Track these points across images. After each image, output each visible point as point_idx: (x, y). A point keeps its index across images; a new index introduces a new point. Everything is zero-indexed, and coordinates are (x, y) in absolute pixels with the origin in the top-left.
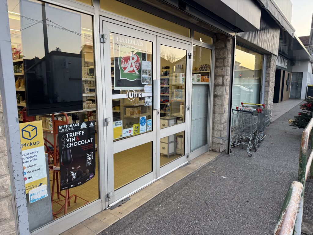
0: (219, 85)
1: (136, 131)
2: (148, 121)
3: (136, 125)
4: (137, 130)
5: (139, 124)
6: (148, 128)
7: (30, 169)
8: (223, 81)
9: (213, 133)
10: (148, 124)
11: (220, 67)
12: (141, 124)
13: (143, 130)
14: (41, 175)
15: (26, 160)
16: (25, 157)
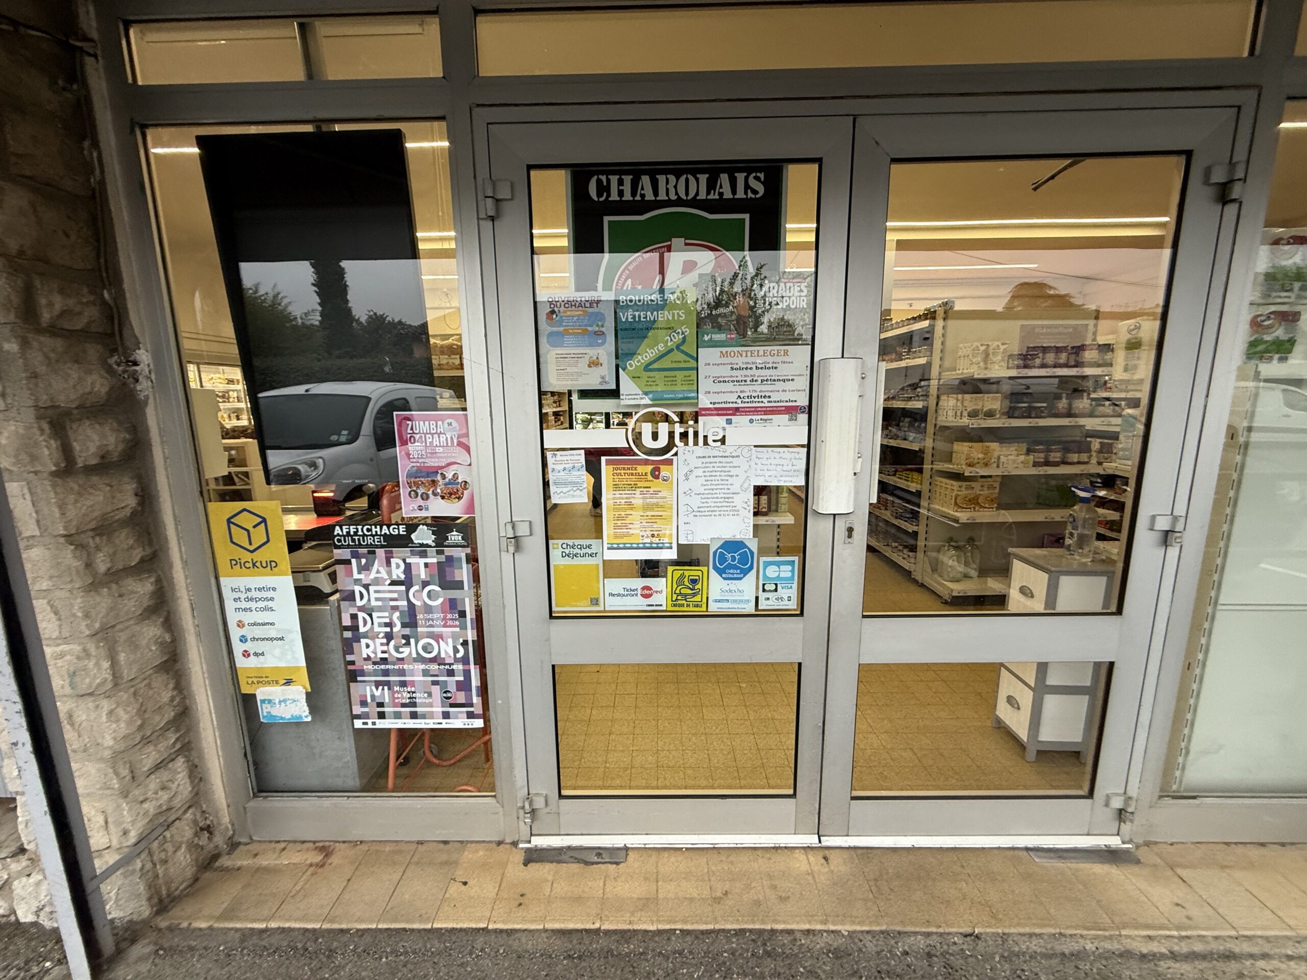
1: (685, 596)
2: (770, 564)
3: (687, 573)
4: (694, 595)
5: (705, 569)
7: (258, 632)
10: (768, 579)
12: (720, 572)
13: (735, 601)
14: (289, 657)
15: (244, 605)
16: (243, 596)
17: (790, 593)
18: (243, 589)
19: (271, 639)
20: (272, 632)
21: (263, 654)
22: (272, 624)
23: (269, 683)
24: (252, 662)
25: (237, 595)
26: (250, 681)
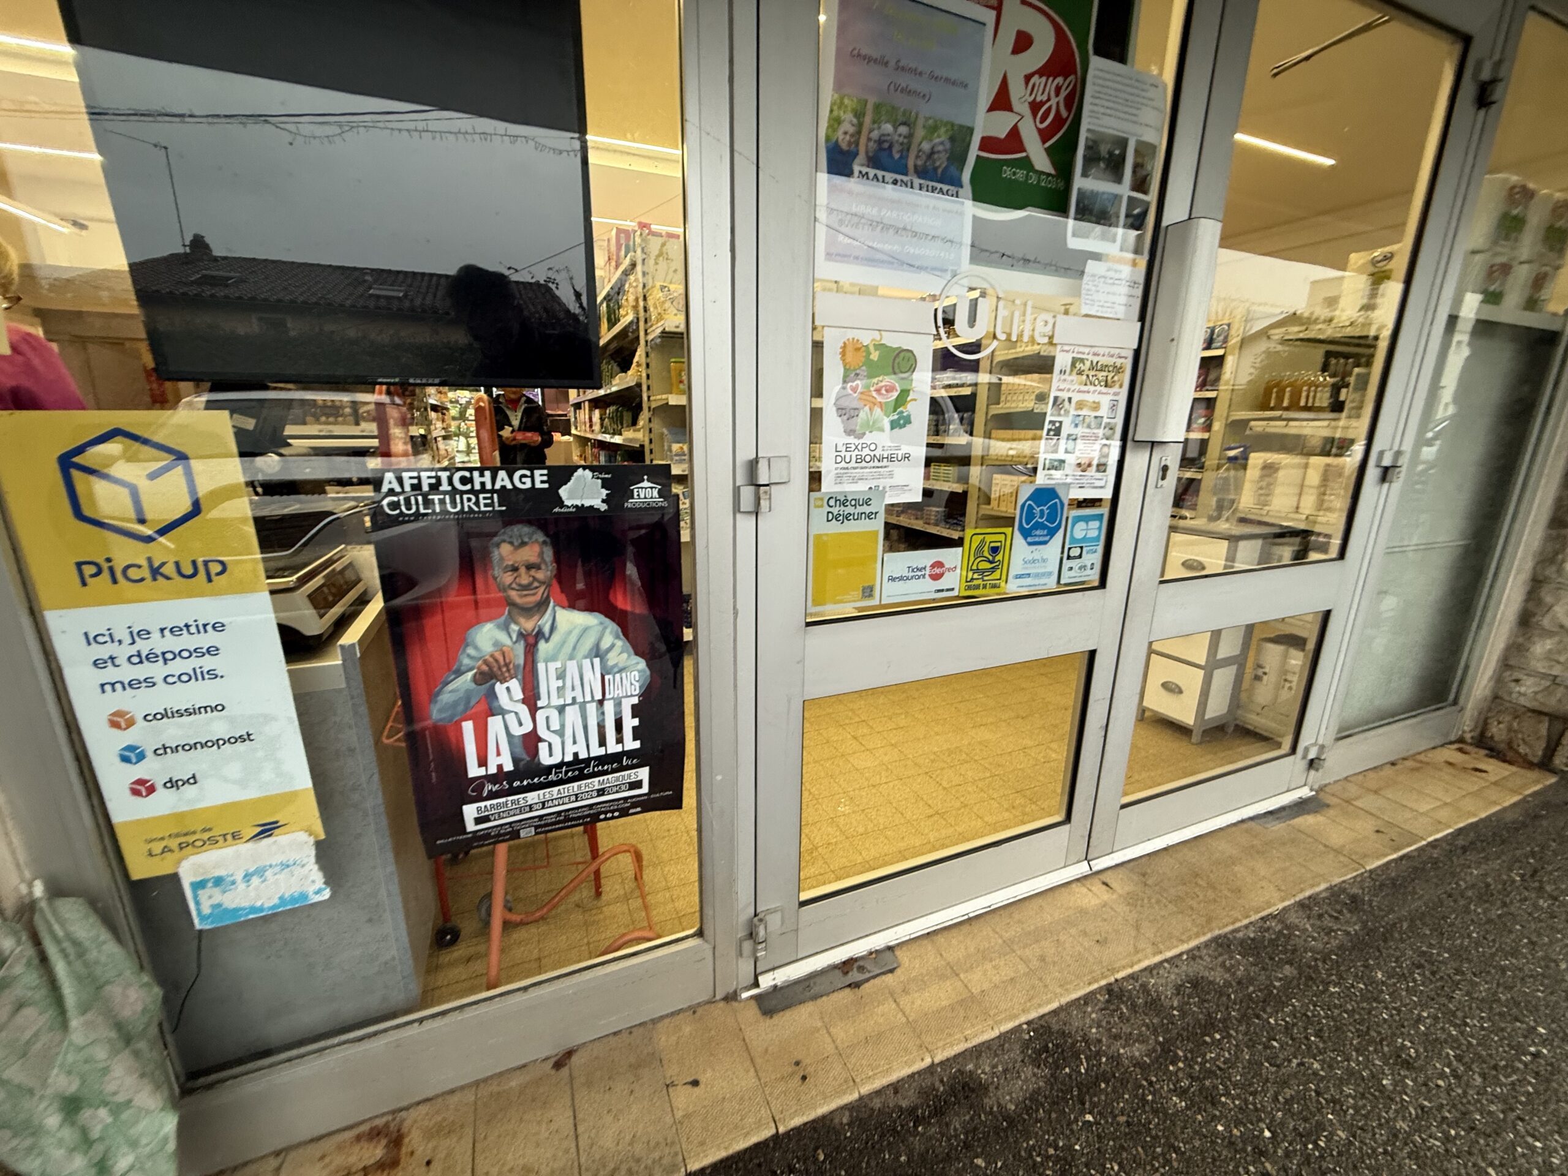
1: (982, 572)
2: (1078, 519)
3: (989, 538)
4: (993, 570)
5: (1008, 530)
6: (1074, 563)
7: (173, 732)
9: (1517, 648)
10: (1074, 540)
12: (1025, 534)
13: (1037, 575)
14: (267, 775)
15: (127, 673)
16: (123, 652)
17: (1095, 558)
18: (122, 634)
19: (216, 743)
20: (218, 727)
21: (193, 780)
22: (214, 709)
23: (213, 842)
24: (163, 803)
25: (103, 652)
26: (157, 847)
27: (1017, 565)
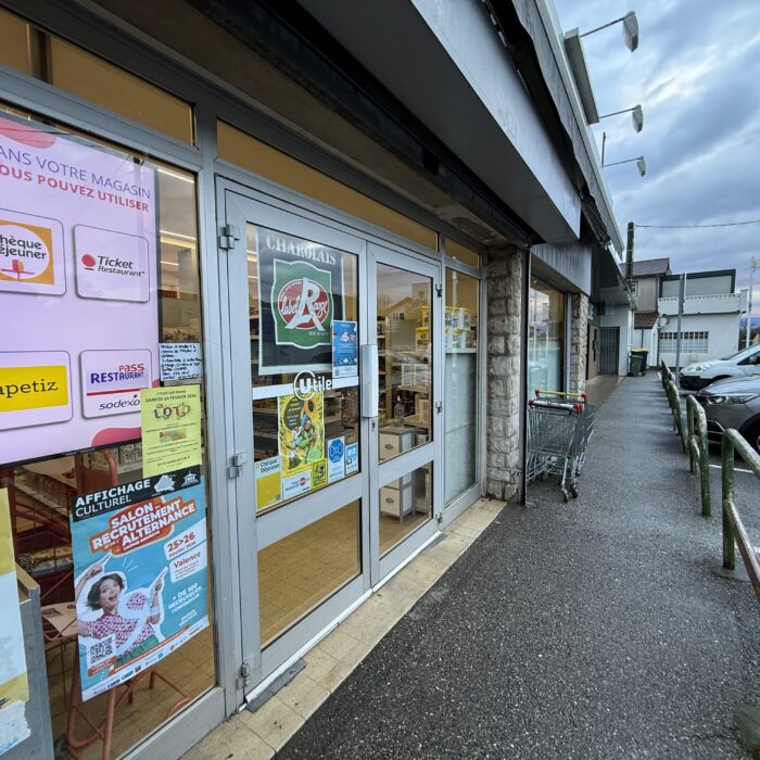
0: (498, 355)
1: (318, 477)
3: (319, 464)
4: (322, 476)
6: (349, 466)
8: (506, 345)
9: (489, 459)
10: (348, 457)
11: (500, 315)
12: (332, 459)
13: (338, 473)
17: (356, 462)
27: (330, 472)
